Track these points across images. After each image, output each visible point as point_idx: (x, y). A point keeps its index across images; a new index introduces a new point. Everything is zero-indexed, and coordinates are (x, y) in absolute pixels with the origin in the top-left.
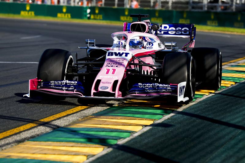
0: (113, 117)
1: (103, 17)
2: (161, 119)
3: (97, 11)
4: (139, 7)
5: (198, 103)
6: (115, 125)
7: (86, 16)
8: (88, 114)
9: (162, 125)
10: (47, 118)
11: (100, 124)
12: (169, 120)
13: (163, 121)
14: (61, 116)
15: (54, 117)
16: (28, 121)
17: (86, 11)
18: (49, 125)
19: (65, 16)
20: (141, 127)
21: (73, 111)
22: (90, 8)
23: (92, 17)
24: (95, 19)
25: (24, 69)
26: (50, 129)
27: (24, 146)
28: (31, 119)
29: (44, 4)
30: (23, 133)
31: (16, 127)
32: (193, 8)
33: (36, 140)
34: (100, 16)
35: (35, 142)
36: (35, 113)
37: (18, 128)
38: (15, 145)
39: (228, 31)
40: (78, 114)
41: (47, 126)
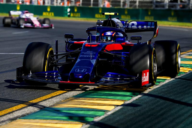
0: (90, 99)
1: (81, 15)
2: (130, 100)
3: (76, 10)
4: (111, 6)
5: (161, 86)
6: (92, 105)
7: (66, 14)
8: (69, 96)
9: (131, 105)
10: (35, 100)
11: (80, 105)
12: (137, 101)
13: (132, 102)
14: (46, 98)
15: (41, 98)
16: (19, 102)
17: (67, 10)
18: (37, 106)
19: (49, 14)
20: (114, 107)
21: (56, 93)
22: (70, 7)
23: (72, 15)
24: (74, 17)
25: (16, 59)
26: (37, 108)
27: (16, 124)
28: (22, 101)
29: (32, 4)
30: (16, 112)
31: (9, 108)
32: (157, 6)
33: (26, 118)
34: (79, 15)
35: (26, 120)
36: (25, 95)
37: (11, 108)
38: (9, 122)
39: (186, 26)
40: (61, 96)
41: (35, 106)
